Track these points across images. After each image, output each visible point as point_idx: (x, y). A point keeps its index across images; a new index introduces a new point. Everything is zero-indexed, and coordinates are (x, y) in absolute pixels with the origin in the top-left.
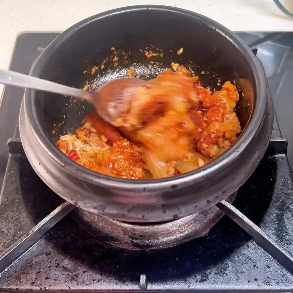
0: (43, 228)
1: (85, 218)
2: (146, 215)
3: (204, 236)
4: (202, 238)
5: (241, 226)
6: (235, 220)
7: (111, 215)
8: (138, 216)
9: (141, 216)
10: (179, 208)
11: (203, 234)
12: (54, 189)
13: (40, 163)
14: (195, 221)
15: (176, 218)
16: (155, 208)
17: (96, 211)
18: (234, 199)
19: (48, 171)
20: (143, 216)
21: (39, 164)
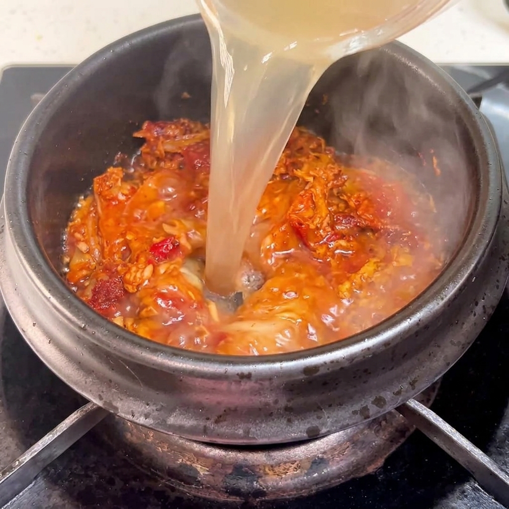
0: (43, 455)
1: (129, 435)
2: (253, 430)
3: (374, 473)
4: (369, 477)
5: (449, 452)
6: (436, 440)
7: (179, 429)
8: (237, 432)
9: (241, 432)
10: (319, 415)
11: (371, 469)
12: (64, 376)
13: (35, 322)
14: (353, 442)
15: (314, 436)
16: (271, 414)
17: (149, 422)
18: (433, 396)
19: (52, 340)
20: (247, 432)
21: (34, 325)
